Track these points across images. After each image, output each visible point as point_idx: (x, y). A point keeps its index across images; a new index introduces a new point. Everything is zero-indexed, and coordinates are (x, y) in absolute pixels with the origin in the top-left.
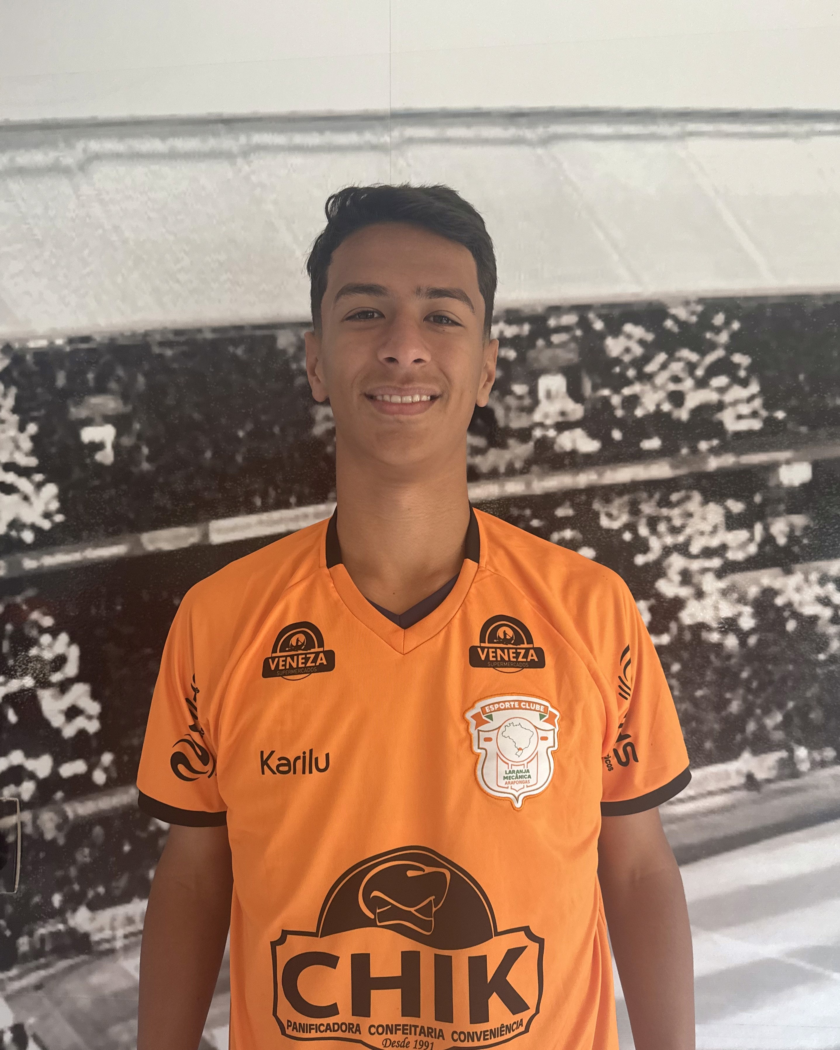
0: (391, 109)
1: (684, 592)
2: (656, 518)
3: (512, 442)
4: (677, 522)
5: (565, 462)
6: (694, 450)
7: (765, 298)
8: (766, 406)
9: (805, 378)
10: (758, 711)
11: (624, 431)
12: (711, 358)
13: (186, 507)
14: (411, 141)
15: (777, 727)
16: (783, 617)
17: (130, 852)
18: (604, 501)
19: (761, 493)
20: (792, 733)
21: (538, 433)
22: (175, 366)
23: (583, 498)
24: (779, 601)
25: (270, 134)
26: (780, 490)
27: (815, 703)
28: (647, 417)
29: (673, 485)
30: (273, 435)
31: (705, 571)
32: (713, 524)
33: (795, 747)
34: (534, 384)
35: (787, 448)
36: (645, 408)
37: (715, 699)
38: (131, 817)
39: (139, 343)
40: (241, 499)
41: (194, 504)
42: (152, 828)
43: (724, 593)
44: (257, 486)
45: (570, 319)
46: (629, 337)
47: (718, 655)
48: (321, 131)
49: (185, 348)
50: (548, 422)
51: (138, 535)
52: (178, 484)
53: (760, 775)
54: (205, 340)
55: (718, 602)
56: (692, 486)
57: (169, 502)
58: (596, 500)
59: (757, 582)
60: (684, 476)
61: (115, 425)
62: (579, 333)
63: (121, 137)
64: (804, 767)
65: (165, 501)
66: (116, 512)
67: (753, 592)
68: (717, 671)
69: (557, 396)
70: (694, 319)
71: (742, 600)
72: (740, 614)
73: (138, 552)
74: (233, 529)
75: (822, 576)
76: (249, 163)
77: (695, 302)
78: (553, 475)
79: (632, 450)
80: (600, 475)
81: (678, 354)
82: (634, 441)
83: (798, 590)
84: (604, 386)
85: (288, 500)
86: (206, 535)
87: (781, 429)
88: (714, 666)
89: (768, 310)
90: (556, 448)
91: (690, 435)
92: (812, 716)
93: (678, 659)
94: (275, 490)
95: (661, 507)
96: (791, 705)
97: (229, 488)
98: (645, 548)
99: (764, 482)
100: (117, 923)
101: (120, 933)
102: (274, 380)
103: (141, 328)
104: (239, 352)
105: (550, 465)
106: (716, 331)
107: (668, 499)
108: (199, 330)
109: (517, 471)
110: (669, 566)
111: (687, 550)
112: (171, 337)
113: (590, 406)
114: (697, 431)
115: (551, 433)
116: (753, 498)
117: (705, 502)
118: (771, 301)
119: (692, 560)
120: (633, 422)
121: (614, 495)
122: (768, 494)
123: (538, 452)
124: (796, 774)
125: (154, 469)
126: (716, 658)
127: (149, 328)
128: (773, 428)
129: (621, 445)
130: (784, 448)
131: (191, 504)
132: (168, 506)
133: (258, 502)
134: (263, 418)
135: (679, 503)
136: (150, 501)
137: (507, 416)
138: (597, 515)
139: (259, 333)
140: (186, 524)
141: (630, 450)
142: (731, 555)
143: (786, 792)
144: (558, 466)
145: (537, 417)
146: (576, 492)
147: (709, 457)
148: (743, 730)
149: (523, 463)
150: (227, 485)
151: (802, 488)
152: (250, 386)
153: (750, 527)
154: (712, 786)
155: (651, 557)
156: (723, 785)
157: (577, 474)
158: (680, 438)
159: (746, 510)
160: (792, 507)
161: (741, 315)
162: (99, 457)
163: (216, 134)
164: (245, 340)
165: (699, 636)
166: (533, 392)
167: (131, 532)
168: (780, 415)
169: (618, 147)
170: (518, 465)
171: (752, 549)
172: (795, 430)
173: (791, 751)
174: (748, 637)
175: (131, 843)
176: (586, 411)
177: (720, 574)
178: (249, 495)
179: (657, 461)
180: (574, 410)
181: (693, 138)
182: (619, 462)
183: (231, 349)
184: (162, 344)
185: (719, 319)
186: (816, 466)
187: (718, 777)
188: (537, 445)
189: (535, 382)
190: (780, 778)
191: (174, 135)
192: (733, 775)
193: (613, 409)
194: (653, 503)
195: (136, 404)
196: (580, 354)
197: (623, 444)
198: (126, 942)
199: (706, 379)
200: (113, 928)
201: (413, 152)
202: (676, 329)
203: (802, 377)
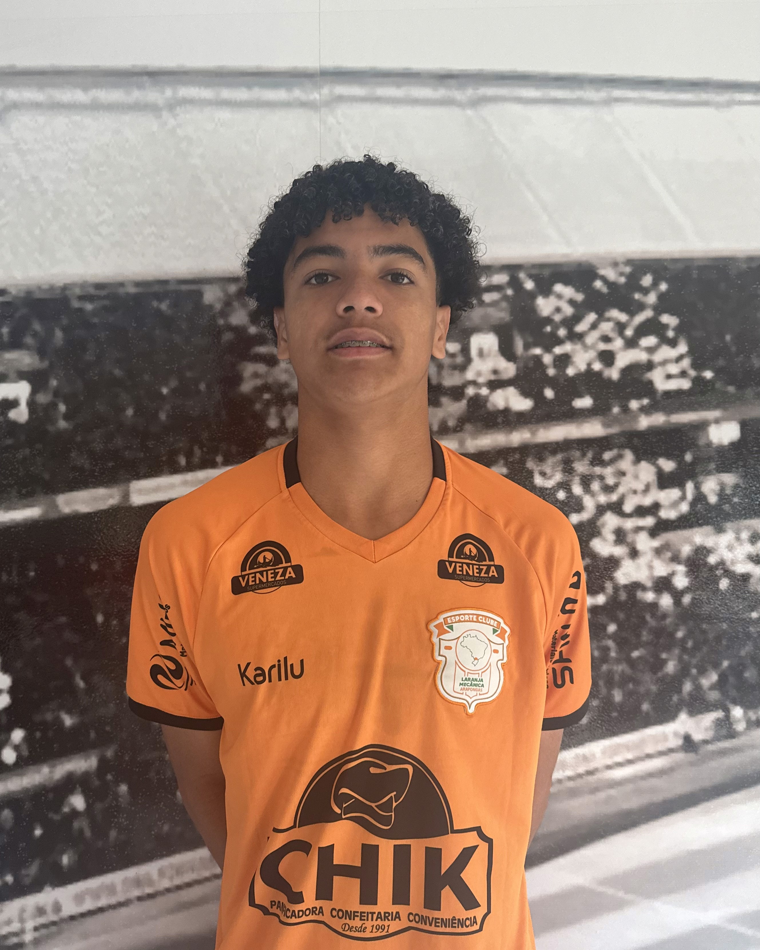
0: (320, 68)
1: (619, 551)
2: (590, 477)
3: (444, 400)
4: (610, 481)
5: (498, 421)
6: (625, 409)
7: (691, 260)
8: (695, 365)
9: (732, 339)
10: (694, 671)
11: (556, 390)
12: (640, 318)
13: (105, 467)
14: (341, 99)
15: (713, 687)
16: (716, 576)
17: (42, 836)
18: (538, 460)
19: (691, 451)
20: (727, 692)
21: (470, 391)
22: (96, 320)
23: (517, 456)
24: (712, 560)
25: (197, 89)
26: (710, 449)
27: (749, 662)
28: (579, 375)
29: (606, 444)
30: (199, 392)
31: (638, 529)
32: (645, 483)
33: (731, 706)
34: (466, 342)
35: (716, 407)
36: (577, 367)
37: (652, 660)
38: (43, 798)
39: (58, 297)
40: (164, 459)
41: (114, 464)
42: (66, 809)
43: (658, 552)
44: (181, 445)
45: (500, 279)
46: (559, 297)
47: (653, 615)
48: (249, 87)
49: (106, 302)
50: (481, 380)
51: (53, 496)
52: (96, 443)
53: (697, 736)
54: (128, 294)
55: (652, 561)
56: (624, 445)
57: (87, 462)
58: (530, 459)
59: (689, 541)
60: (616, 434)
61: (30, 381)
62: (510, 292)
63: (41, 87)
64: (740, 727)
65: (83, 461)
66: (30, 473)
67: (686, 550)
68: (652, 631)
69: (489, 355)
70: (622, 280)
71: (675, 559)
72: (673, 574)
73: (53, 515)
74: (157, 489)
75: (752, 534)
76: (175, 116)
77: (623, 263)
78: (486, 434)
79: (565, 408)
80: (533, 433)
81: (608, 314)
82: (566, 400)
83: (730, 548)
84: (536, 345)
85: (215, 459)
86: (126, 496)
87: (709, 388)
88: (649, 626)
89: (694, 272)
90: (489, 406)
91: (621, 394)
92: (747, 675)
93: (614, 619)
94: (201, 448)
95: (594, 466)
96: (725, 664)
97: (152, 446)
98: (579, 508)
99: (693, 441)
100: (26, 915)
101: (30, 925)
102: (200, 336)
103: (60, 282)
104: (164, 306)
105: (483, 423)
106: (644, 292)
107: (601, 457)
108: (122, 284)
109: (450, 429)
110: (603, 525)
111: (621, 509)
112: (92, 291)
113: (521, 365)
114: (628, 391)
115: (484, 391)
116: (683, 456)
117: (638, 460)
118: (696, 264)
119: (626, 519)
120: (565, 381)
121: (547, 453)
122: (698, 453)
123: (471, 410)
124: (732, 735)
125: (71, 427)
126: (652, 617)
127: (68, 281)
128: (702, 387)
129: (553, 404)
130: (713, 407)
131: (110, 464)
132: (85, 466)
133: (183, 461)
134: (189, 374)
135: (612, 461)
136: (67, 461)
137: (439, 373)
138: (530, 474)
139: (184, 287)
140: (105, 485)
141: (563, 408)
142: (664, 514)
143: (723, 753)
144: (491, 424)
145: (470, 375)
146: (510, 450)
147: (640, 416)
148: (679, 691)
149: (456, 421)
150: (149, 444)
151: (731, 447)
152: (175, 342)
153: (681, 486)
154: (650, 749)
155: (585, 516)
156: (661, 747)
157: (511, 432)
158: (611, 397)
159: (676, 469)
160: (722, 465)
161: (667, 276)
162: (13, 415)
163: (140, 87)
164: (170, 295)
165: (635, 596)
166: (465, 350)
167: (46, 493)
168: (708, 375)
169: (546, 110)
170: (451, 423)
171: (684, 508)
172: (723, 390)
173: (727, 711)
174: (682, 596)
175: (43, 827)
176: (518, 369)
177: (654, 532)
178: (173, 454)
179: (589, 420)
180: (506, 369)
181: (619, 104)
182: (552, 421)
183: (155, 304)
184: (81, 298)
185: (647, 280)
186: (744, 425)
187: (655, 739)
188: (470, 403)
189: (467, 340)
190: (717, 738)
191: (96, 85)
192: (671, 737)
193: (545, 367)
194: (586, 462)
195: (53, 359)
196: (512, 313)
197: (555, 403)
198: (37, 934)
199: (636, 339)
200: (22, 920)
201: (342, 110)
202: (605, 290)
203: (728, 338)
